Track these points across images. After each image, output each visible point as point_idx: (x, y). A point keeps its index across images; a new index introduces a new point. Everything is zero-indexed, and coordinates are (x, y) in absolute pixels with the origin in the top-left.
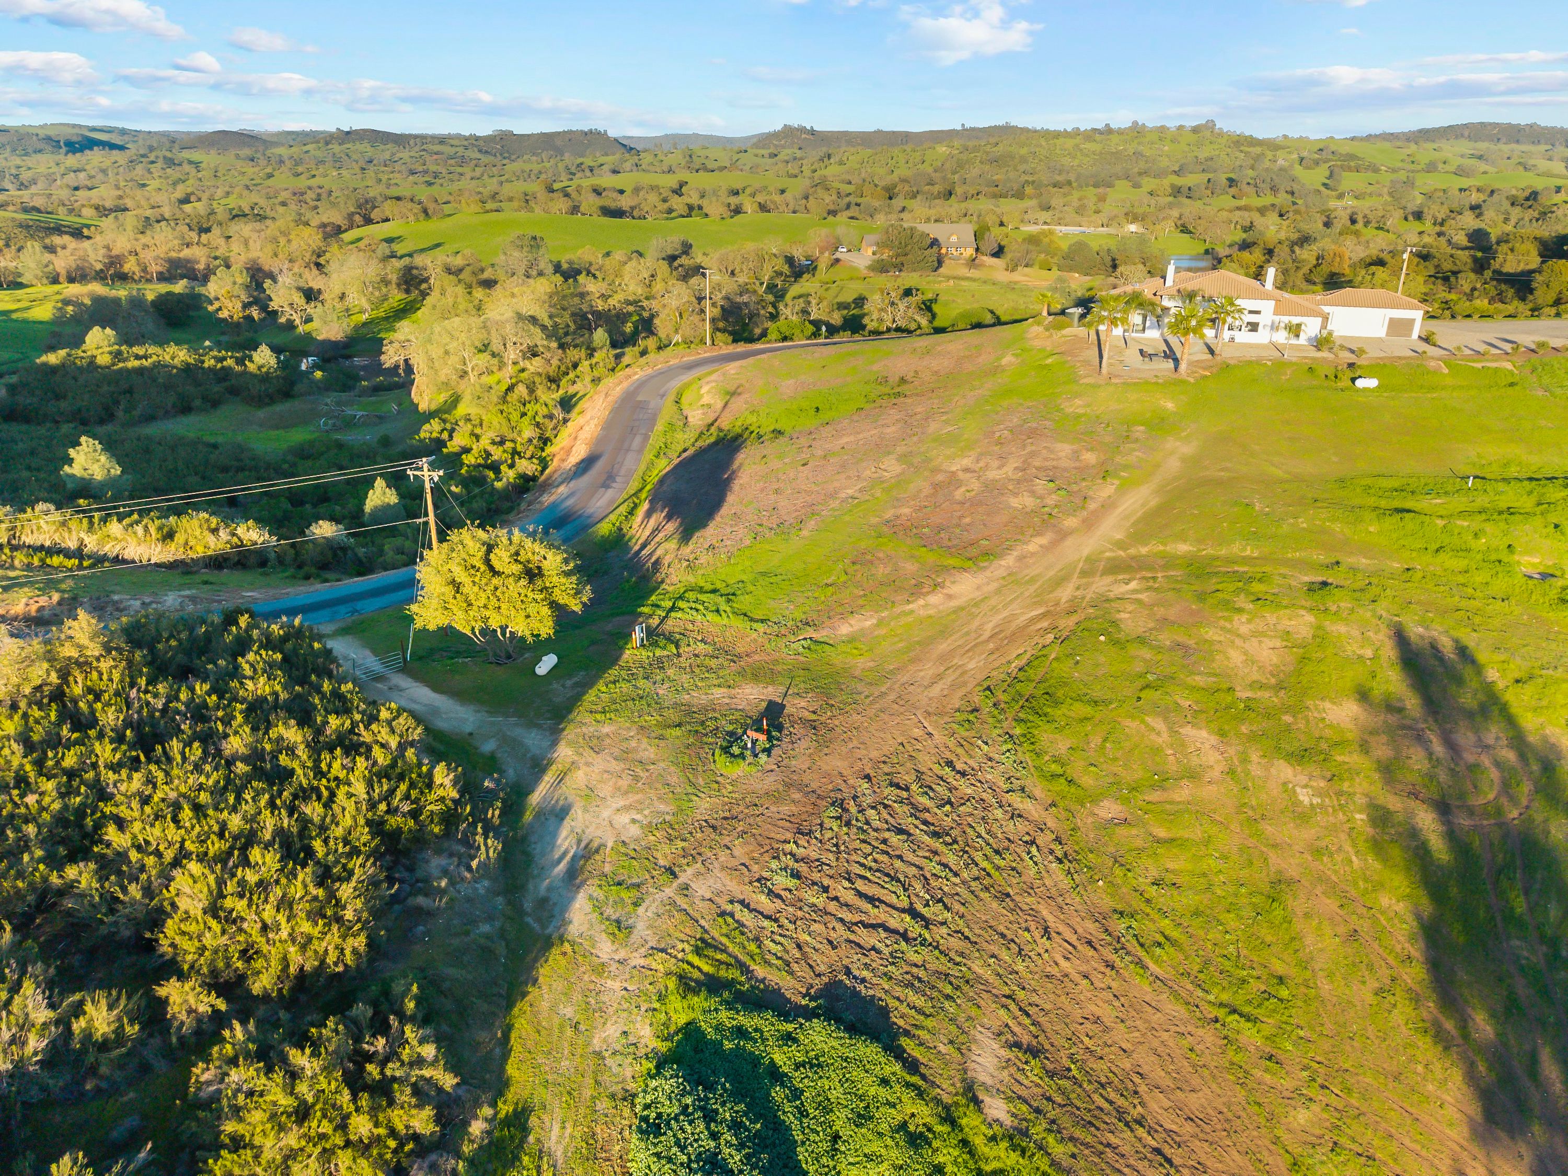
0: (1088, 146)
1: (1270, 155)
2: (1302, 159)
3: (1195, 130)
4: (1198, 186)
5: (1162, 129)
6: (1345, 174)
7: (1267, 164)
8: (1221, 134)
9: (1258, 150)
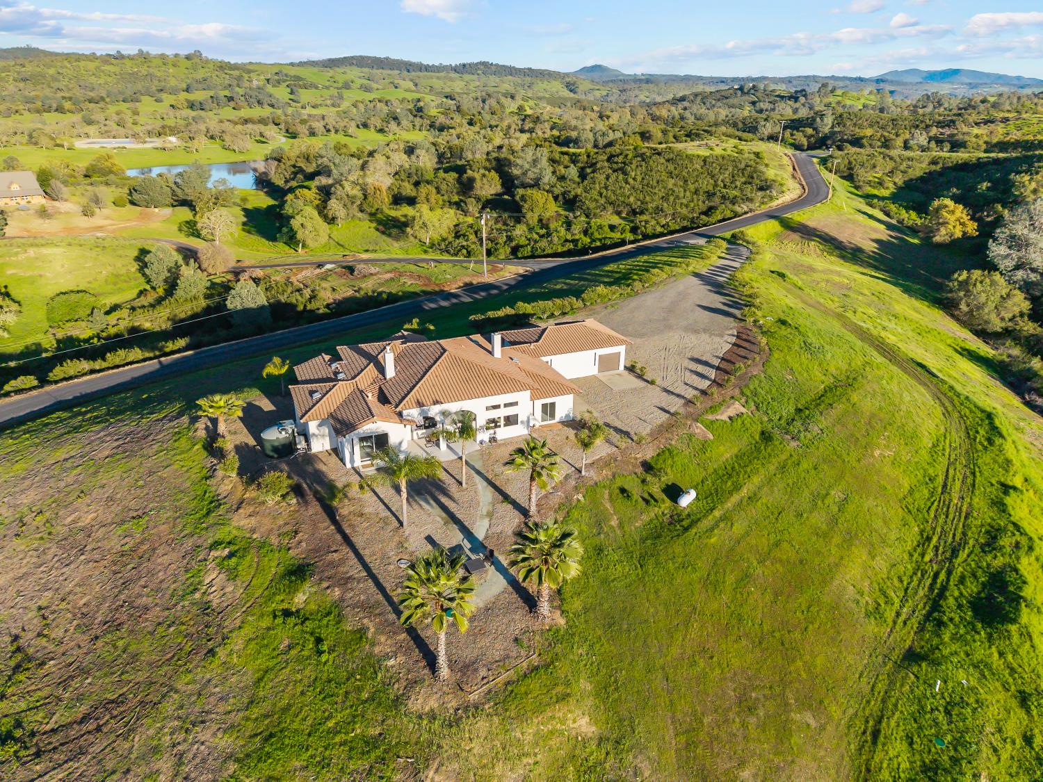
0: (107, 68)
1: (246, 76)
2: (268, 80)
3: (188, 58)
4: (206, 100)
5: (163, 57)
6: (300, 90)
7: (247, 84)
8: (207, 61)
9: (236, 73)
